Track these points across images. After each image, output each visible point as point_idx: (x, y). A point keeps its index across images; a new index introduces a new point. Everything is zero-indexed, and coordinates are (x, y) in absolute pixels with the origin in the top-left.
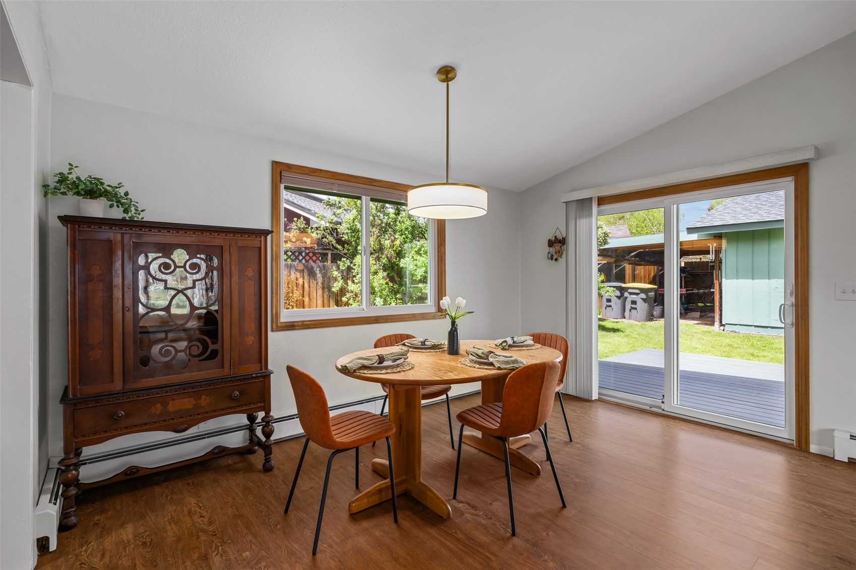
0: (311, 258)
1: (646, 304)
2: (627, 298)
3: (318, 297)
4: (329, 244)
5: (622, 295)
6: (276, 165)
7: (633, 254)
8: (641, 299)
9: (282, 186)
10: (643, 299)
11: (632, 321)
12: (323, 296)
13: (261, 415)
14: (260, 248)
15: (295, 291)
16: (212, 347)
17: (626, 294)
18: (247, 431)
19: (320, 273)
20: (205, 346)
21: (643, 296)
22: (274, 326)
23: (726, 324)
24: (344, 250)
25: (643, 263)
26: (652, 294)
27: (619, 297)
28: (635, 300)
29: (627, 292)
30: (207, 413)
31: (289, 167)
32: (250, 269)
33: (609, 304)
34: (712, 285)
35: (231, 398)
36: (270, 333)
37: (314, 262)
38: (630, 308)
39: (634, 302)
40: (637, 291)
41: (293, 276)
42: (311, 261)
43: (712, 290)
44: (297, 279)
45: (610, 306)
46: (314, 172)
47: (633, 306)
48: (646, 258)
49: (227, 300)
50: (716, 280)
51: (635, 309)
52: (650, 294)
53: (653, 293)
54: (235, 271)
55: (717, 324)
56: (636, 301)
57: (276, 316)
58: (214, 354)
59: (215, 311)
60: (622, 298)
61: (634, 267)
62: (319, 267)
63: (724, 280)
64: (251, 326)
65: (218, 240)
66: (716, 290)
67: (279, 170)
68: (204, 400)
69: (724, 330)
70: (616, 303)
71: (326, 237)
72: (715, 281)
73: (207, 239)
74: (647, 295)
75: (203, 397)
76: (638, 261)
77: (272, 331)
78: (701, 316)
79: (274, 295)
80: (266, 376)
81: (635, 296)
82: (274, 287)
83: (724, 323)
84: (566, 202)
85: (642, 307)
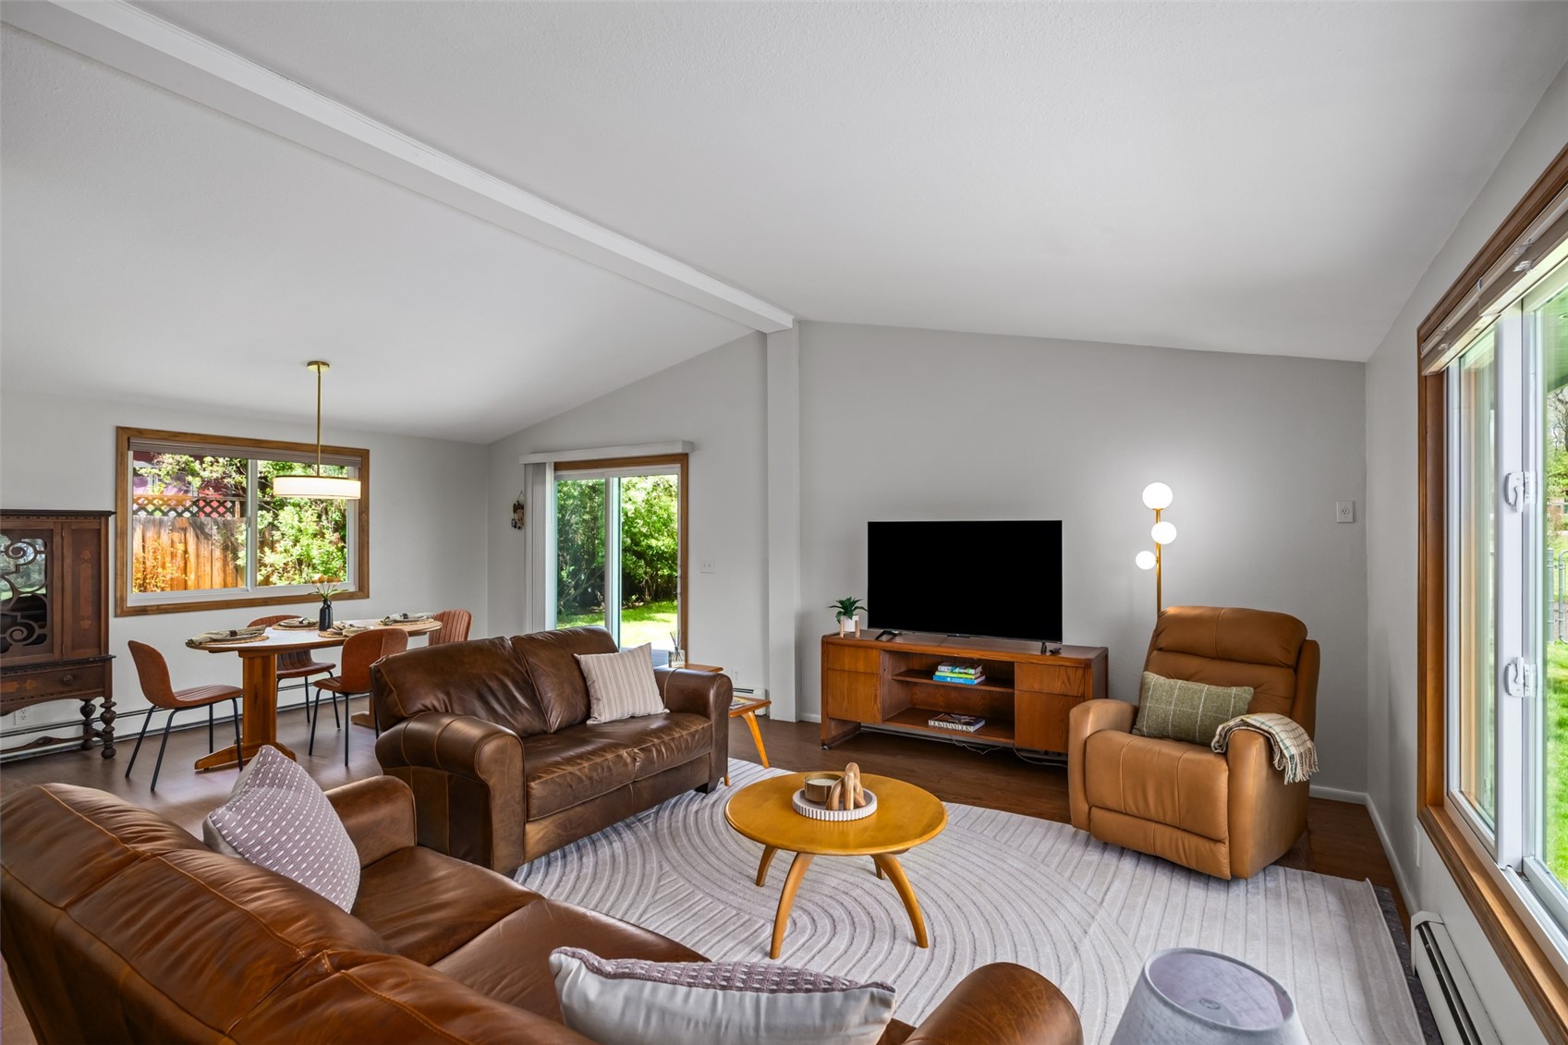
0: (201, 509)
3: (215, 573)
4: (237, 488)
6: (121, 431)
9: (131, 454)
12: (225, 572)
13: (98, 701)
14: (99, 530)
15: (168, 565)
16: (38, 632)
18: (82, 727)
19: (218, 533)
20: (31, 631)
22: (119, 611)
24: (264, 497)
30: (32, 697)
31: (140, 433)
32: (87, 552)
35: (62, 682)
36: (113, 621)
37: (208, 515)
41: (165, 538)
42: (202, 516)
44: (172, 544)
46: (175, 436)
49: (57, 584)
54: (68, 553)
57: (121, 600)
58: (41, 639)
59: (43, 595)
62: (216, 522)
64: (87, 610)
65: (48, 524)
67: (127, 436)
68: (30, 685)
71: (230, 476)
73: (34, 523)
75: (29, 681)
77: (116, 616)
79: (119, 577)
80: (107, 661)
82: (119, 567)
84: (525, 465)
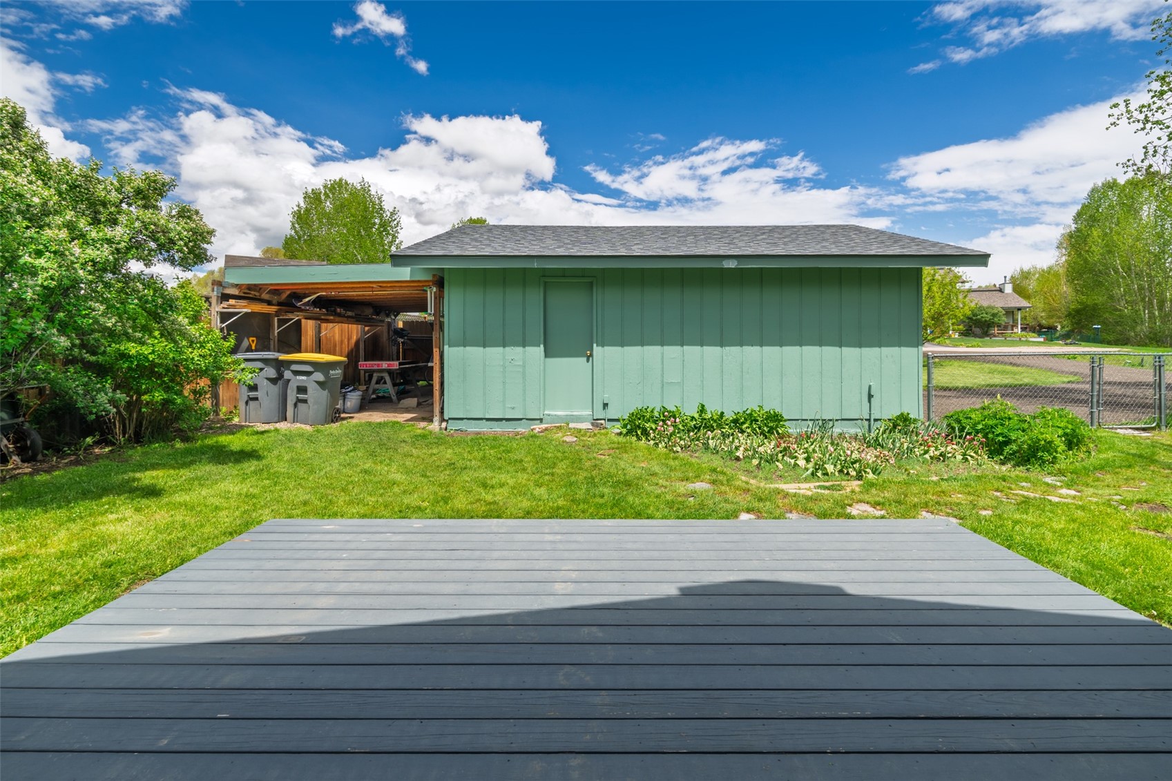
1: (326, 393)
2: (289, 381)
5: (280, 376)
7: (307, 299)
8: (316, 382)
10: (318, 383)
11: (298, 425)
17: (287, 374)
21: (319, 376)
23: (450, 419)
25: (332, 318)
26: (337, 373)
27: (273, 381)
28: (304, 385)
29: (289, 369)
33: (252, 394)
34: (430, 358)
38: (294, 401)
39: (302, 389)
40: (308, 368)
43: (430, 364)
45: (256, 399)
47: (301, 396)
48: (338, 310)
50: (436, 347)
51: (305, 401)
52: (331, 372)
53: (340, 371)
55: (436, 419)
56: (306, 387)
60: (280, 382)
61: (320, 326)
63: (446, 347)
66: (435, 364)
69: (446, 429)
70: (268, 393)
72: (434, 350)
74: (326, 375)
76: (324, 314)
78: (419, 404)
81: (304, 378)
83: (446, 417)
85: (317, 397)
